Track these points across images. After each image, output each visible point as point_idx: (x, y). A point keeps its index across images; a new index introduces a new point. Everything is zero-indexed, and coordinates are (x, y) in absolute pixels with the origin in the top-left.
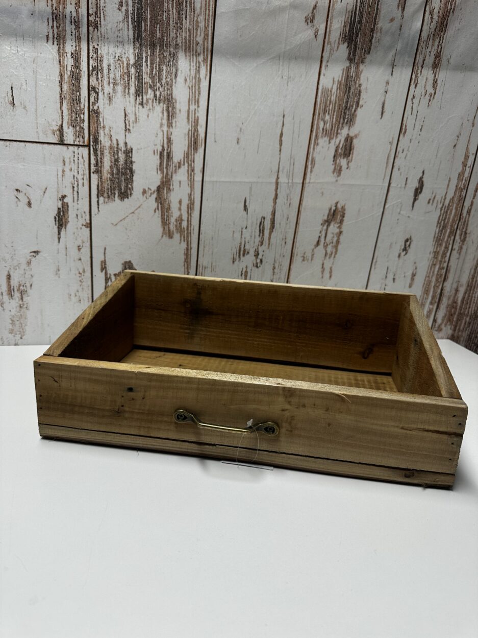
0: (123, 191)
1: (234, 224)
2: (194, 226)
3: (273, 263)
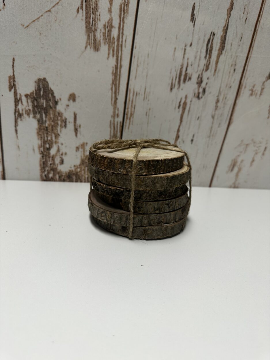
1: (176, 39)
3: (217, 94)
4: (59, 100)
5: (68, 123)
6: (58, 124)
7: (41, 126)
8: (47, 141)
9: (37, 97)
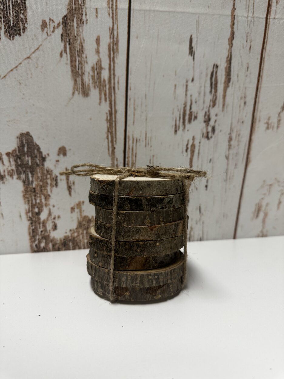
0: (12, 25)
1: (176, 75)
2: (119, 78)
3: (229, 131)
4: (47, 156)
5: (59, 181)
6: (47, 183)
7: (27, 188)
8: (35, 205)
9: (20, 155)
